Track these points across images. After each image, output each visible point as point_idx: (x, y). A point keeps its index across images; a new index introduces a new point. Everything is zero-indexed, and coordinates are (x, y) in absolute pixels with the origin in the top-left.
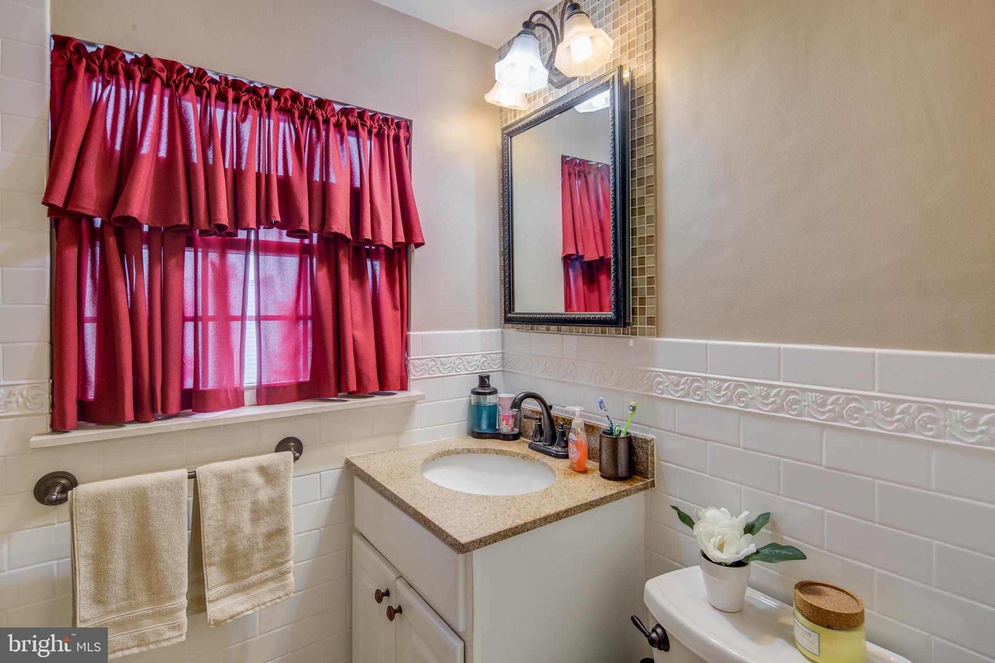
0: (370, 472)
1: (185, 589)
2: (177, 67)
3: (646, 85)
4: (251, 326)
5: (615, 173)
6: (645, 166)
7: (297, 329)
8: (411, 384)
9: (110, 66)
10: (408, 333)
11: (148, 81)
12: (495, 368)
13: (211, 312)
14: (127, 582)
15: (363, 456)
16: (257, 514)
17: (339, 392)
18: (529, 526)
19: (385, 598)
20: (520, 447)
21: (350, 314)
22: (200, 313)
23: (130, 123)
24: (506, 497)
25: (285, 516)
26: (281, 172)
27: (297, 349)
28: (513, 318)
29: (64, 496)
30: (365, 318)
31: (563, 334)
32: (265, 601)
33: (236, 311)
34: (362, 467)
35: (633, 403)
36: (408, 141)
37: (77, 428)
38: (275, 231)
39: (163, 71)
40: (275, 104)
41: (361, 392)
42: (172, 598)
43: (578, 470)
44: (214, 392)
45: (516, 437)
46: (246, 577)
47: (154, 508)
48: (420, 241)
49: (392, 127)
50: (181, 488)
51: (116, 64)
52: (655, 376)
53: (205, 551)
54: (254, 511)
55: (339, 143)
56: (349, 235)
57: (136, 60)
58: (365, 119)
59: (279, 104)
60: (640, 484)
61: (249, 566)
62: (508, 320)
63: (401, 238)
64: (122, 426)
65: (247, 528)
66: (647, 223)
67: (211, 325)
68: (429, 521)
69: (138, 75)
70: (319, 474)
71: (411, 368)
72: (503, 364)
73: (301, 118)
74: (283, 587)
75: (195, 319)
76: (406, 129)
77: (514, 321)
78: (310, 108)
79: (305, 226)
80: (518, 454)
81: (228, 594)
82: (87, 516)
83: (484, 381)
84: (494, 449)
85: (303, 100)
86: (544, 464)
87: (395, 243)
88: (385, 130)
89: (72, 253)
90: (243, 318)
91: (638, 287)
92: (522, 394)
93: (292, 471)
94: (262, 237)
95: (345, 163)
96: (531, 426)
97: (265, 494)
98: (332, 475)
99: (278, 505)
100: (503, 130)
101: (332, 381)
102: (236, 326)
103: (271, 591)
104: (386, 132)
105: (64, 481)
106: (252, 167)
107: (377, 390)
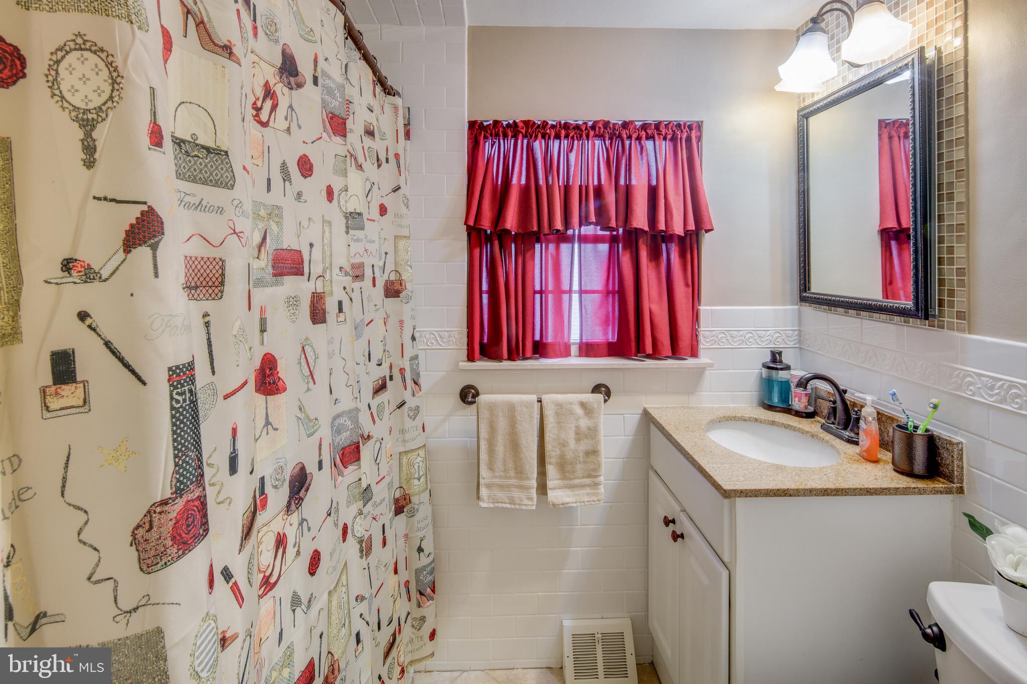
0: (661, 422)
1: (535, 476)
2: (531, 123)
3: (956, 62)
4: (575, 297)
5: (915, 159)
6: (955, 149)
7: (607, 301)
8: (701, 352)
9: (495, 133)
10: (699, 307)
11: (515, 136)
12: (791, 344)
13: (550, 288)
14: (504, 461)
15: (658, 408)
16: (579, 435)
17: (639, 353)
18: (791, 492)
19: (671, 524)
20: (812, 426)
21: (647, 291)
22: (544, 289)
23: (505, 167)
24: (777, 465)
25: (597, 443)
26: (596, 183)
27: (607, 316)
28: (808, 297)
29: (474, 400)
30: (660, 295)
31: (862, 318)
32: (584, 500)
33: (565, 287)
34: (655, 417)
35: (934, 401)
36: (699, 139)
37: (479, 360)
38: (592, 227)
39: (523, 129)
40: (592, 133)
41: (655, 355)
42: (528, 479)
43: (868, 459)
44: (552, 344)
45: (810, 415)
46: (571, 479)
47: (518, 418)
48: (709, 228)
49: (684, 130)
50: (533, 407)
51: (498, 131)
52: (965, 376)
53: (547, 454)
54: (577, 433)
55: (639, 153)
56: (646, 228)
57: (509, 125)
58: (661, 129)
59: (595, 132)
60: (940, 486)
61: (574, 472)
62: (803, 299)
63: (692, 226)
64: (502, 362)
65: (572, 444)
66: (957, 210)
67: (550, 296)
68: (702, 467)
69: (510, 134)
70: (622, 416)
71: (701, 338)
72: (800, 342)
73: (611, 139)
74: (596, 494)
75: (541, 292)
76: (697, 129)
77: (808, 301)
78: (617, 131)
79: (613, 224)
80: (807, 432)
81: (561, 488)
82: (485, 414)
83: (776, 356)
84: (782, 423)
85: (611, 126)
86: (833, 446)
87: (686, 232)
88: (678, 134)
89: (477, 252)
90: (570, 292)
91: (946, 277)
92: (810, 375)
93: (603, 409)
94: (583, 233)
95: (644, 170)
96: (825, 407)
97: (584, 423)
98: (633, 420)
99: (592, 433)
100: (799, 112)
101: (633, 344)
102: (565, 297)
103: (588, 494)
104: (679, 137)
105: (473, 391)
106: (576, 183)
107: (670, 354)
